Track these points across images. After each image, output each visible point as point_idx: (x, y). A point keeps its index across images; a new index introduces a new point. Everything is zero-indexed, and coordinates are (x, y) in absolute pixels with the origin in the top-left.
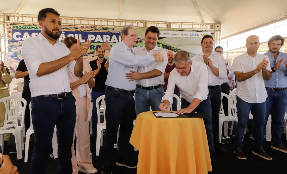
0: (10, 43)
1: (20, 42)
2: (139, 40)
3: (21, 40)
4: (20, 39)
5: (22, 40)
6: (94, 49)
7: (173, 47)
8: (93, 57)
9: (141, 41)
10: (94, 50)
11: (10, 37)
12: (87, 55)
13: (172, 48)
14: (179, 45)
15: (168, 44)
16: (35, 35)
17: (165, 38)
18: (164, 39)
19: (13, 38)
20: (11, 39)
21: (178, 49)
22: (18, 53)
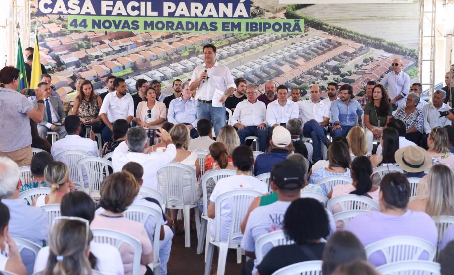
0: (34, 17)
1: (49, 16)
2: (257, 12)
3: (51, 13)
4: (49, 10)
5: (53, 13)
6: (172, 29)
7: (327, 25)
8: (170, 43)
9: (261, 14)
10: (172, 32)
11: (34, 7)
12: (161, 39)
13: (324, 26)
14: (340, 20)
15: (316, 18)
16: (74, 4)
17: (312, 7)
18: (308, 8)
19: (38, 9)
20: (35, 10)
21: (338, 29)
22: (45, 35)
